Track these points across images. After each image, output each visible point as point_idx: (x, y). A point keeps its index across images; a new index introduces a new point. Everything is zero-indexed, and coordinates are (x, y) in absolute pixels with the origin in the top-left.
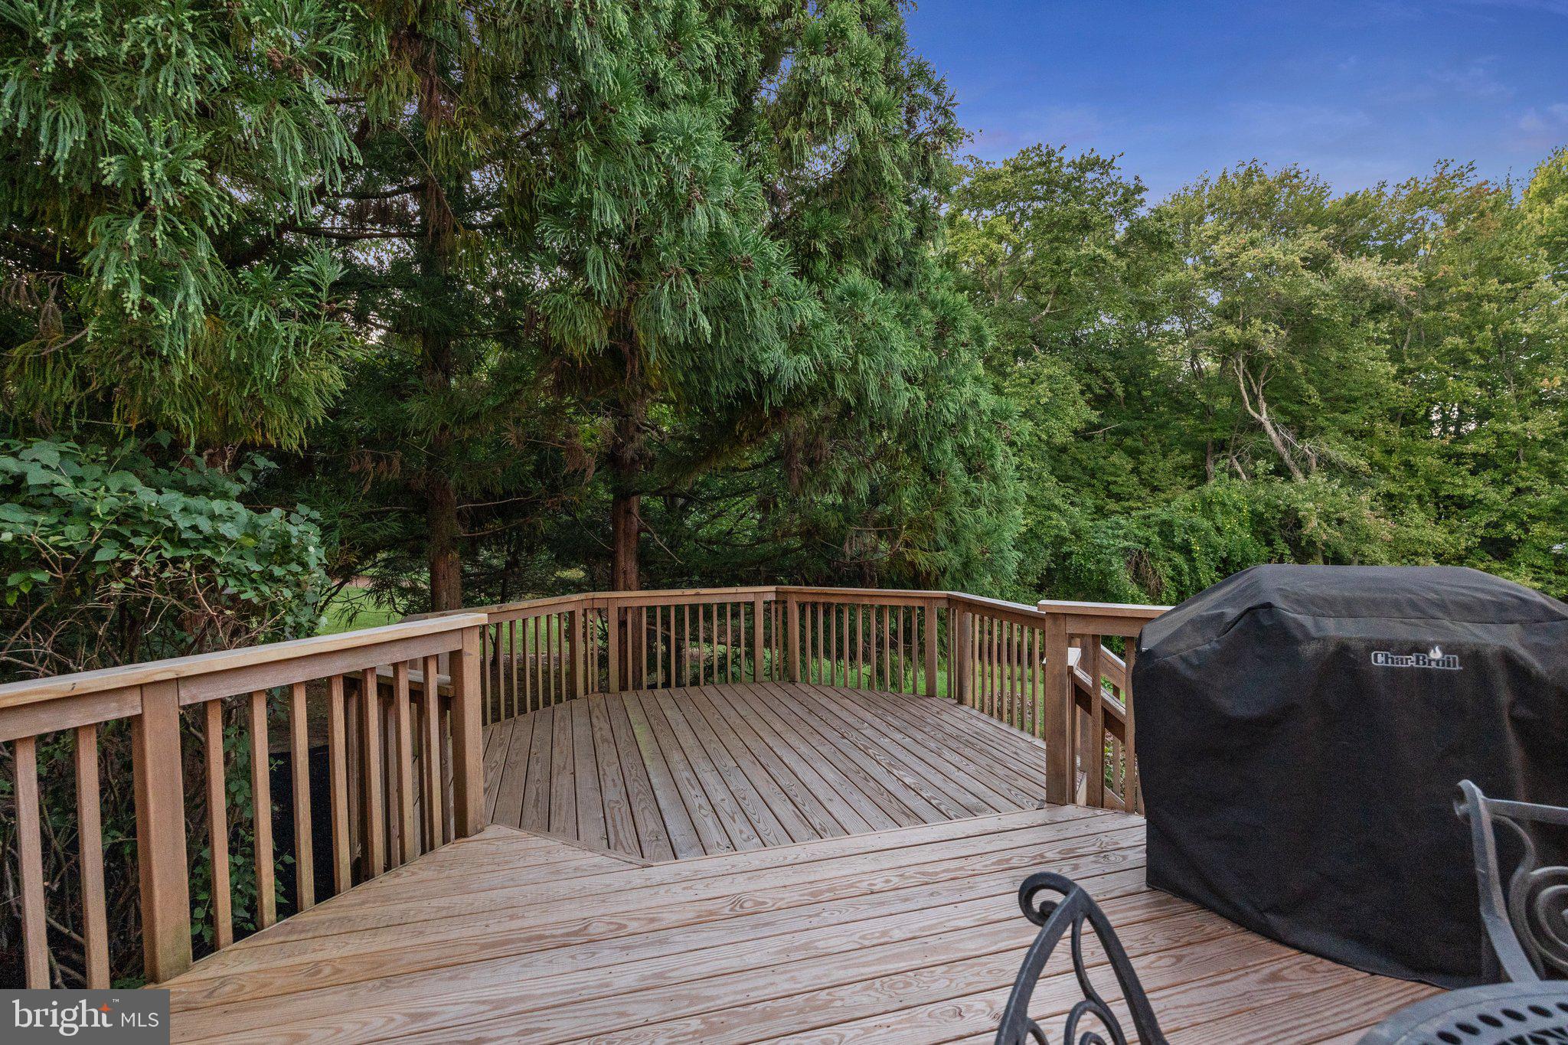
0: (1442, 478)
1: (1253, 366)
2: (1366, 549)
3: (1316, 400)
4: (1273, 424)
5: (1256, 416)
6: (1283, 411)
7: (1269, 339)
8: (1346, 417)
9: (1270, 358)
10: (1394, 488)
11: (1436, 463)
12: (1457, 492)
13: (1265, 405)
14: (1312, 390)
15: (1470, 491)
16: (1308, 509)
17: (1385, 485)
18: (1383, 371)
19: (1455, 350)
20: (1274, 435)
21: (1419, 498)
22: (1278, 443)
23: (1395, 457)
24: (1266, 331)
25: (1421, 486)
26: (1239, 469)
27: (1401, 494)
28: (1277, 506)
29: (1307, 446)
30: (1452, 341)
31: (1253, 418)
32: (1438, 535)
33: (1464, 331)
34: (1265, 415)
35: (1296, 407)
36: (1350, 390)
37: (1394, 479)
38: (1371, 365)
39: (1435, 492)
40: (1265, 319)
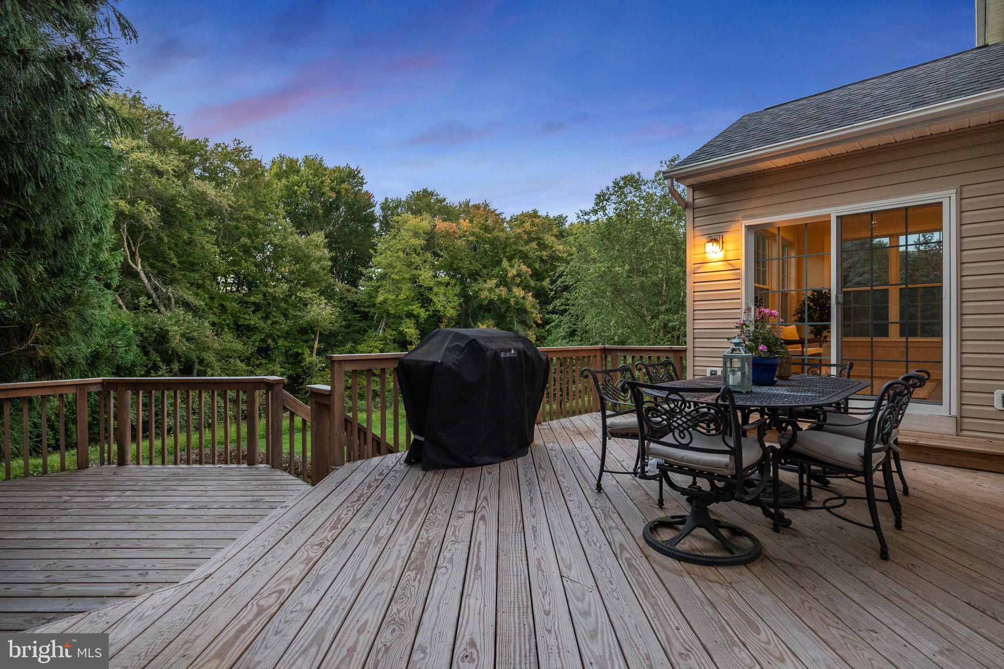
0: (238, 314)
1: (133, 232)
2: (205, 355)
3: (175, 261)
4: (147, 275)
5: (134, 266)
6: (152, 266)
7: (150, 217)
8: (192, 275)
9: (147, 228)
10: (216, 320)
11: (235, 305)
12: (247, 323)
13: (140, 260)
14: (172, 255)
15: (252, 322)
16: (174, 330)
17: (212, 318)
18: (213, 250)
19: (244, 245)
20: (146, 281)
21: (228, 325)
22: (149, 286)
23: (215, 301)
24: (148, 211)
25: (230, 320)
26: (121, 302)
27: (220, 323)
28: (153, 329)
29: (170, 291)
30: (244, 240)
31: (133, 268)
32: (238, 346)
33: (249, 236)
34: (140, 267)
35: (160, 264)
36: (194, 258)
37: (215, 314)
38: (208, 246)
39: (236, 323)
40: (149, 202)
